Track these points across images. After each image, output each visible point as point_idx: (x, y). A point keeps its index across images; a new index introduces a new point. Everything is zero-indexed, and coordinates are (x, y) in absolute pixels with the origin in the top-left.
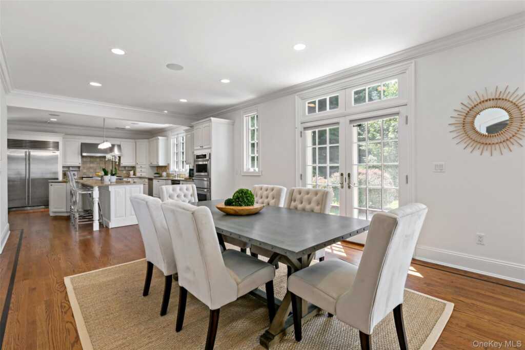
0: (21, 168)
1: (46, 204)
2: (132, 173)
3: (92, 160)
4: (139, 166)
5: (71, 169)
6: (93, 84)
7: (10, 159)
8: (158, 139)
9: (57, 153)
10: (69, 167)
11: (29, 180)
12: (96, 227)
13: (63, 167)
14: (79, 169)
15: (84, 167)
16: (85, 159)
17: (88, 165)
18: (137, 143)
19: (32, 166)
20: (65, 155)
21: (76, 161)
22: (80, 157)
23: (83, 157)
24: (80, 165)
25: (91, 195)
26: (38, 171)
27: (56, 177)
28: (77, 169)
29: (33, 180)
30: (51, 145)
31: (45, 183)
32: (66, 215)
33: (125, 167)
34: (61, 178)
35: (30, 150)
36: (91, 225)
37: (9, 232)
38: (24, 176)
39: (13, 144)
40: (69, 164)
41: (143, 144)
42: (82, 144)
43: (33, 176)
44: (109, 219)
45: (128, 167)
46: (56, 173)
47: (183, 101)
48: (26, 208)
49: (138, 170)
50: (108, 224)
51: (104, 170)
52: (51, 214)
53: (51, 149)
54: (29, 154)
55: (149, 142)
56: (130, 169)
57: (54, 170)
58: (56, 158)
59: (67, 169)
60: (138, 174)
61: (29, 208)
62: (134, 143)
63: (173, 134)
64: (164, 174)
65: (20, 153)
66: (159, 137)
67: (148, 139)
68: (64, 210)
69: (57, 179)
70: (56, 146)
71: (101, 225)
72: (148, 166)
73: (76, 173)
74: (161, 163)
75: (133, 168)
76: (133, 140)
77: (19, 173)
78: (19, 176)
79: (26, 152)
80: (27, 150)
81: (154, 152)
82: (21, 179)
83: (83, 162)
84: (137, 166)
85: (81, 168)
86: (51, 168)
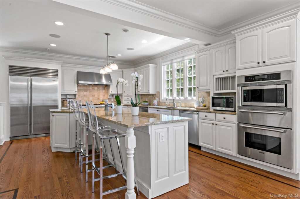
4: (126, 94)
5: (68, 97)
8: (149, 67)
10: (66, 95)
11: (31, 107)
13: (62, 95)
14: (75, 97)
15: (79, 95)
16: (79, 88)
18: (124, 72)
21: (73, 89)
22: (76, 85)
23: (78, 85)
24: (76, 93)
26: (38, 99)
27: (56, 105)
28: (73, 97)
30: (51, 72)
35: (31, 78)
38: (27, 103)
39: (15, 71)
40: (66, 92)
42: (78, 73)
43: (34, 103)
46: (56, 101)
48: (29, 137)
49: (125, 98)
53: (51, 76)
57: (54, 98)
59: (65, 97)
62: (121, 73)
66: (150, 65)
70: (56, 74)
72: (134, 94)
73: (72, 101)
79: (28, 80)
83: (79, 91)
84: (125, 94)
85: (77, 96)
86: (52, 96)
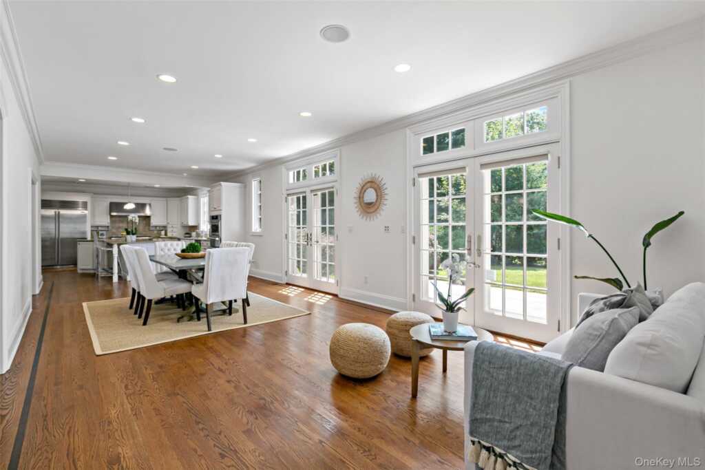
0: (51, 227)
1: (75, 264)
2: (163, 233)
3: (121, 219)
4: (171, 226)
5: (100, 228)
6: (110, 158)
7: (44, 218)
8: (188, 198)
9: (86, 212)
10: (98, 227)
11: (58, 239)
12: (115, 279)
13: (92, 227)
14: (108, 228)
15: (113, 228)
16: (113, 219)
17: (117, 225)
18: (169, 202)
19: (61, 225)
20: (93, 215)
21: (105, 220)
22: (109, 217)
23: (112, 216)
24: (109, 225)
25: (111, 252)
26: (67, 230)
27: (85, 236)
28: (106, 229)
29: (64, 240)
30: (80, 204)
31: (73, 243)
32: (92, 272)
33: (156, 227)
34: (89, 238)
35: (59, 210)
36: (111, 278)
37: (42, 283)
38: (55, 235)
39: (46, 204)
40: (98, 223)
41: (174, 202)
42: (111, 204)
43: (62, 235)
44: (127, 272)
45: (159, 227)
46: (84, 233)
47: (195, 167)
48: (55, 267)
49: (169, 230)
50: (126, 277)
51: (126, 230)
52: (79, 271)
53: (80, 208)
54: (59, 213)
55: (181, 200)
56: (161, 229)
57: (82, 230)
58: (84, 217)
59: (96, 229)
60: (169, 235)
61: (58, 267)
62: (165, 202)
63: (203, 193)
64: (194, 234)
65: (51, 212)
66: (189, 196)
67: (179, 197)
68: (90, 267)
69: (86, 239)
70: (85, 205)
71: (120, 278)
72: (179, 226)
73: (105, 232)
74: (191, 223)
75: (165, 228)
76: (165, 199)
77: (49, 234)
78: (48, 236)
79: (56, 212)
80: (57, 210)
81: (184, 211)
82: (51, 239)
83: (112, 222)
84: (169, 226)
85: (110, 228)
86: (80, 227)
